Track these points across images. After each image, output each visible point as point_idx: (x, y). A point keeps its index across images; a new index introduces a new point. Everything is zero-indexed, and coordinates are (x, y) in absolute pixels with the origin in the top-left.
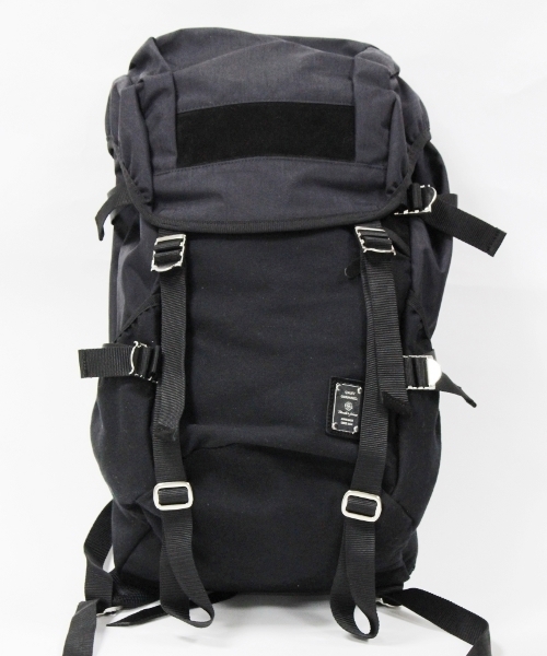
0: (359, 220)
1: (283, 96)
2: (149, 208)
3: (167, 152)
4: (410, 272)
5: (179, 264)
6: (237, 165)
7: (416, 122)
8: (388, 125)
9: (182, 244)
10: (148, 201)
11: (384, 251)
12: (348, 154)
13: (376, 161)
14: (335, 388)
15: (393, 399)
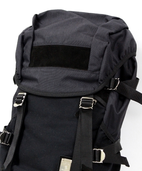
0: (84, 94)
1: (66, 43)
2: (20, 81)
3: (27, 61)
4: (104, 113)
5: (21, 104)
6: (45, 69)
7: (124, 51)
8: (102, 56)
9: (24, 97)
10: (19, 78)
11: (87, 108)
12: (85, 67)
13: (96, 71)
14: (61, 160)
15: (86, 167)
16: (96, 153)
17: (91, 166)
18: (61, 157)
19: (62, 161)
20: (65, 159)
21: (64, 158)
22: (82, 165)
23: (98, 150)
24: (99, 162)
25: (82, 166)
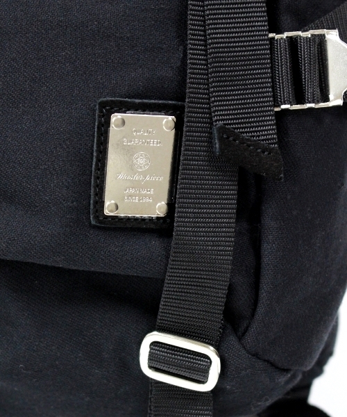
14: (107, 123)
15: (243, 141)
16: (304, 53)
17: (267, 132)
18: (103, 105)
19: (113, 129)
20: (128, 116)
21: (124, 107)
22: (222, 130)
23: (308, 34)
24: (322, 105)
25: (221, 139)
